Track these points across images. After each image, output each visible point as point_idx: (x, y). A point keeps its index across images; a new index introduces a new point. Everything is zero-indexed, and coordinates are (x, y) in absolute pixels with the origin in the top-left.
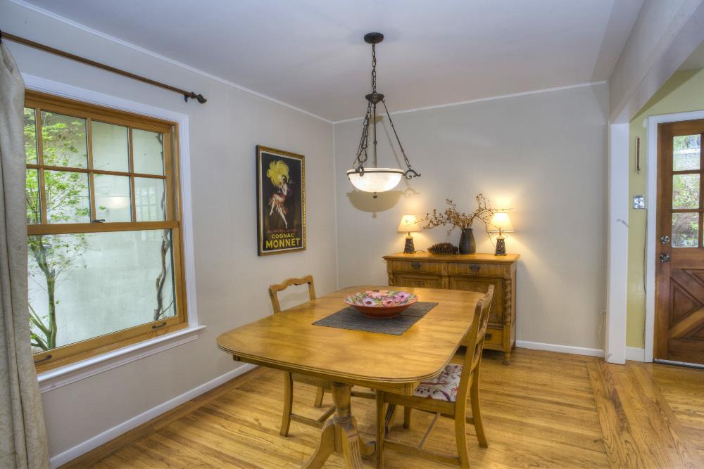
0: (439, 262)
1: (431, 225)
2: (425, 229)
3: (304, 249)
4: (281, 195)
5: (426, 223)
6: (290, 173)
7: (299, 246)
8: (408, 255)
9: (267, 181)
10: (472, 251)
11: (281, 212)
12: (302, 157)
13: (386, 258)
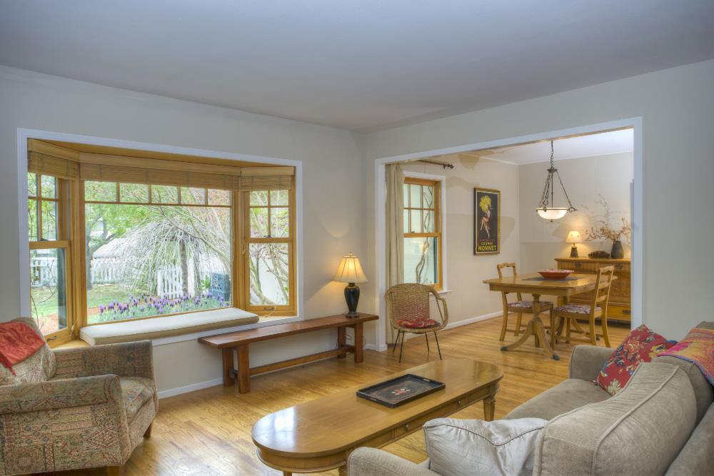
0: (595, 262)
1: (590, 239)
2: (586, 241)
3: (499, 253)
4: (486, 217)
5: (587, 236)
6: (492, 203)
7: (496, 250)
8: (574, 259)
9: (480, 209)
10: (622, 256)
11: (487, 228)
12: (499, 192)
13: (556, 260)
